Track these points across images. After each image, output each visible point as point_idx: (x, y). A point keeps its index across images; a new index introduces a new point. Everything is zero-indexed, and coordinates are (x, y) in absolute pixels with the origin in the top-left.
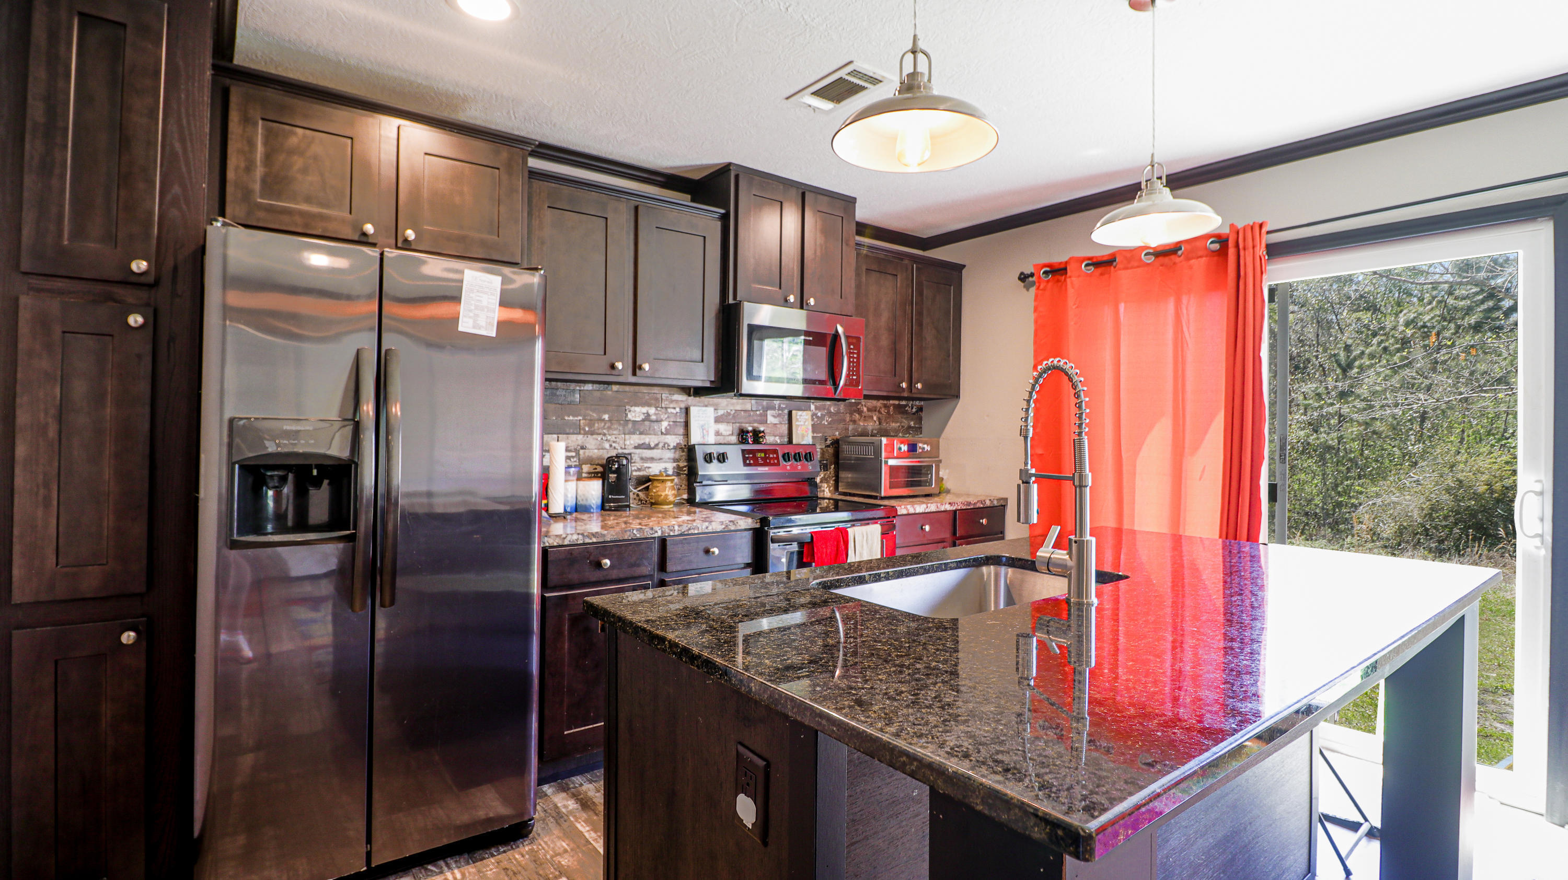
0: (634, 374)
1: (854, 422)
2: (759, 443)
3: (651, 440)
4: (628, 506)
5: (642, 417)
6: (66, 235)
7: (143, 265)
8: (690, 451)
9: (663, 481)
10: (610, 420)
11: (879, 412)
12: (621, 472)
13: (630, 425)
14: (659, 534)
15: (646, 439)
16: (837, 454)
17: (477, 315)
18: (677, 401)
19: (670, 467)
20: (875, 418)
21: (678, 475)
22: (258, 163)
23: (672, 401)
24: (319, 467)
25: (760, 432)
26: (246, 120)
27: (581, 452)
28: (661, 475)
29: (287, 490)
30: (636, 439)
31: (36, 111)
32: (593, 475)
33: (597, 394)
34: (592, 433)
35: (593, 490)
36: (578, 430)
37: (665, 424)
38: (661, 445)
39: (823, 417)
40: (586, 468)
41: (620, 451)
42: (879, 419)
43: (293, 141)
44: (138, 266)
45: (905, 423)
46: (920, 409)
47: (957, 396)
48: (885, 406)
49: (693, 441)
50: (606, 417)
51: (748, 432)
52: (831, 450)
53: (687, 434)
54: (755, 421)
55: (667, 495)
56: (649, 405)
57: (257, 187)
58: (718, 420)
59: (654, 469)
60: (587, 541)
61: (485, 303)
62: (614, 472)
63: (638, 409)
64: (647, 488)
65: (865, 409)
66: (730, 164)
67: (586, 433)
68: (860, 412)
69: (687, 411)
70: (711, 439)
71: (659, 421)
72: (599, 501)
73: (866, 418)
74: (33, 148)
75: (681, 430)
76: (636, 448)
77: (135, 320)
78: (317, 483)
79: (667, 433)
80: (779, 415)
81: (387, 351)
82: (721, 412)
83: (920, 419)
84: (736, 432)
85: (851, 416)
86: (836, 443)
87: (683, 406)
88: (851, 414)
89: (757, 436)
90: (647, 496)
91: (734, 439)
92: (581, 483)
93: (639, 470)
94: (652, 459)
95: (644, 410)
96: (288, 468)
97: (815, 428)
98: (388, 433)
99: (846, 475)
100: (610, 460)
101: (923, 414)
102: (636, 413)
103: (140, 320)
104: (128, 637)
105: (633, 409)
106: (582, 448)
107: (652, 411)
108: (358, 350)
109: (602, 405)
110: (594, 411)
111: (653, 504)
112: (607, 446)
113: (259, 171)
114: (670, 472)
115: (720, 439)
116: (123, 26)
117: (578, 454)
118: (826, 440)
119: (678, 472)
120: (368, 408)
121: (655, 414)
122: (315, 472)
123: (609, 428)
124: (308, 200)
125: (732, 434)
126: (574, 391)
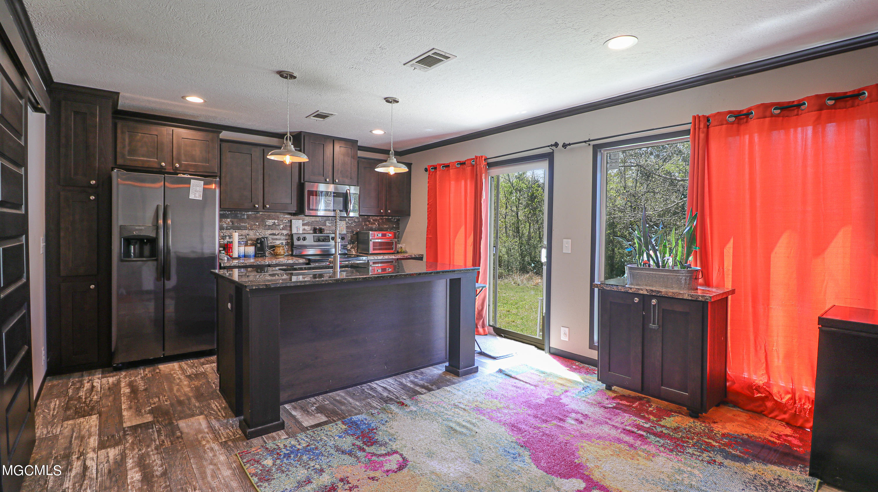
0: (264, 209)
1: (366, 225)
2: (322, 233)
3: (276, 232)
4: (265, 256)
5: (272, 223)
6: (72, 174)
7: (94, 182)
8: (291, 236)
9: (279, 247)
10: (259, 225)
11: (379, 221)
12: (262, 243)
13: (267, 227)
14: (268, 263)
15: (274, 232)
16: (358, 238)
17: (195, 193)
18: (287, 218)
19: (284, 242)
20: (376, 224)
21: (287, 245)
22: (127, 146)
23: (285, 218)
24: (147, 239)
25: (322, 229)
26: (123, 132)
27: (247, 236)
28: (279, 245)
29: (137, 246)
30: (270, 232)
31: (63, 140)
32: (252, 245)
33: (254, 215)
34: (252, 230)
35: (251, 250)
36: (245, 228)
37: (282, 226)
38: (280, 234)
39: (352, 223)
40: (249, 242)
41: (263, 236)
42: (378, 224)
43: (138, 137)
44: (93, 182)
45: (391, 226)
46: (398, 220)
47: (410, 215)
48: (381, 219)
49: (293, 233)
50: (257, 224)
51: (317, 229)
52: (355, 236)
53: (291, 230)
54: (321, 225)
55: (280, 252)
56: (275, 219)
57: (126, 153)
58: (303, 225)
59: (278, 242)
60: (240, 265)
61: (198, 190)
62: (259, 244)
63: (270, 221)
64: (274, 250)
65: (372, 220)
66: (301, 132)
67: (249, 229)
68: (369, 221)
69: (291, 221)
70: (301, 232)
71: (279, 225)
72: (254, 254)
73: (372, 224)
74: (63, 150)
75: (289, 229)
76: (270, 235)
77: (92, 198)
78: (146, 243)
79: (283, 229)
80: (331, 223)
81: (166, 205)
82: (305, 222)
83: (398, 224)
84: (313, 229)
85: (365, 223)
86: (357, 233)
87: (289, 219)
88: (365, 222)
89: (321, 231)
90: (274, 252)
91: (311, 232)
92: (246, 247)
93: (271, 243)
94: (276, 239)
95: (273, 221)
96: (137, 239)
97: (347, 227)
98: (167, 230)
99: (360, 246)
100: (258, 239)
101: (400, 222)
102: (270, 222)
103: (94, 197)
104: (92, 287)
105: (268, 221)
106: (248, 235)
107: (276, 221)
108: (158, 205)
109: (256, 218)
110: (252, 221)
111: (275, 255)
112: (258, 234)
113: (127, 148)
114: (284, 244)
115: (304, 232)
116: (86, 114)
117: (246, 237)
118: (353, 232)
119: (287, 244)
120: (161, 222)
121: (277, 223)
122: (145, 241)
123: (259, 228)
124: (143, 156)
125: (311, 230)
126: (244, 215)
